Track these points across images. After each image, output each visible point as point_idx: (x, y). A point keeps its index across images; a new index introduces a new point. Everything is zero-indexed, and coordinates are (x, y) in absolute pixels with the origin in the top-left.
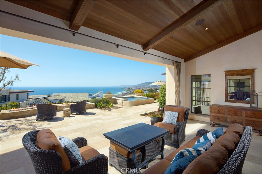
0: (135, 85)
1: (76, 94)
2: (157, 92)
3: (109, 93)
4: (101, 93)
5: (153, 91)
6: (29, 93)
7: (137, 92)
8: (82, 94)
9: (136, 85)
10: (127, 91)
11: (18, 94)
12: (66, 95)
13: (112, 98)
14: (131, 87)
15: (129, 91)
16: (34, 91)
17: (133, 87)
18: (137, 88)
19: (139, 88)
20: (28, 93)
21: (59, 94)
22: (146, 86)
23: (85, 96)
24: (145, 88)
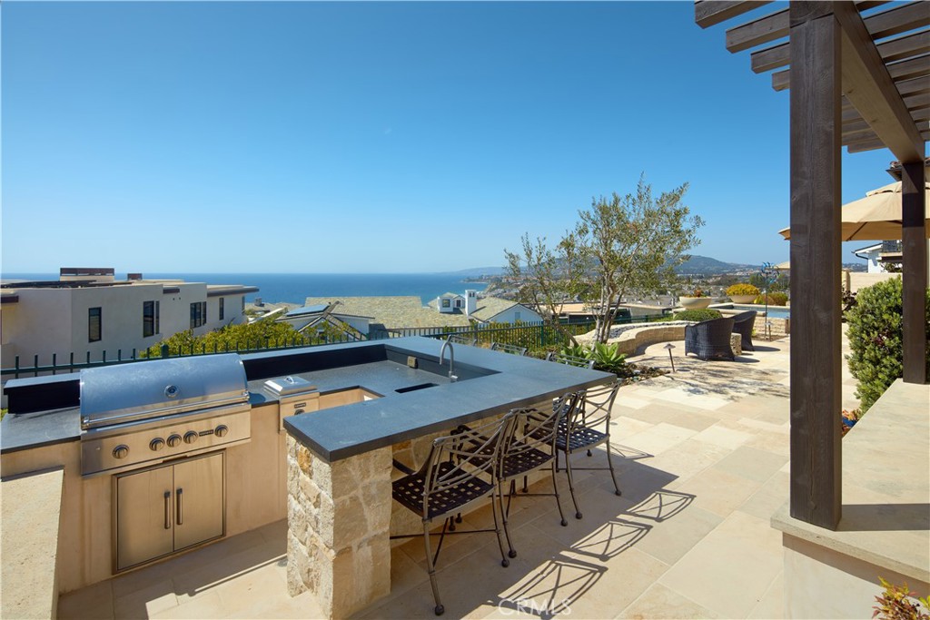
1: (380, 299)
8: (402, 299)
11: (223, 299)
15: (500, 290)
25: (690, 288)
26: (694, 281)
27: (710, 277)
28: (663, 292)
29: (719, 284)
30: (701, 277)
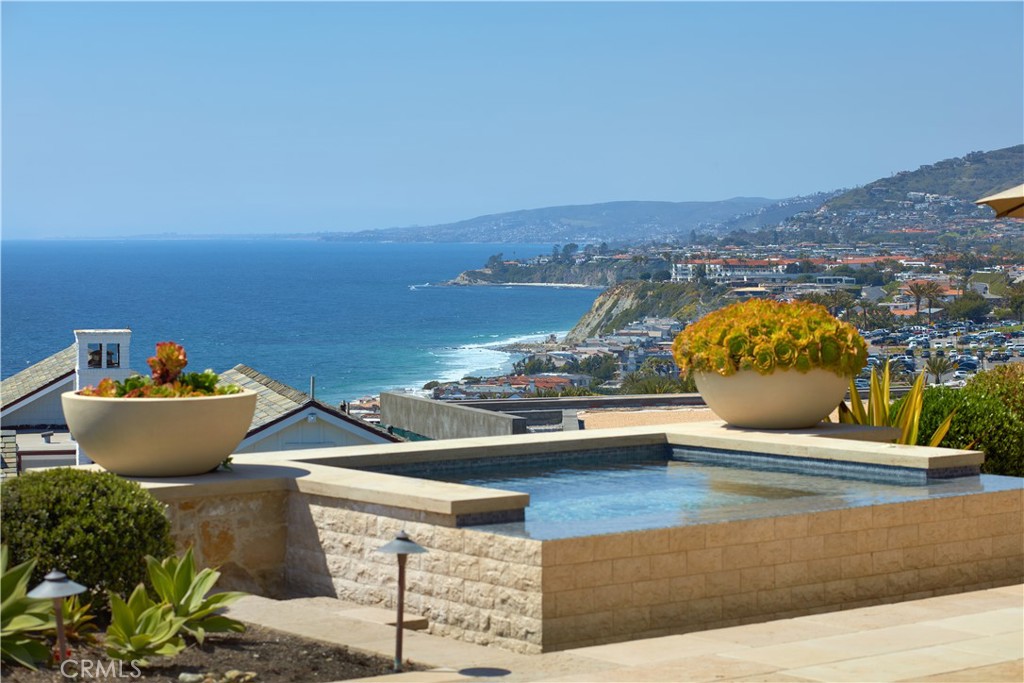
0: (773, 209)
3: (167, 375)
4: (95, 363)
7: (736, 358)
9: (792, 210)
10: (612, 324)
13: (220, 469)
14: (695, 238)
15: (656, 326)
17: (738, 239)
18: (816, 253)
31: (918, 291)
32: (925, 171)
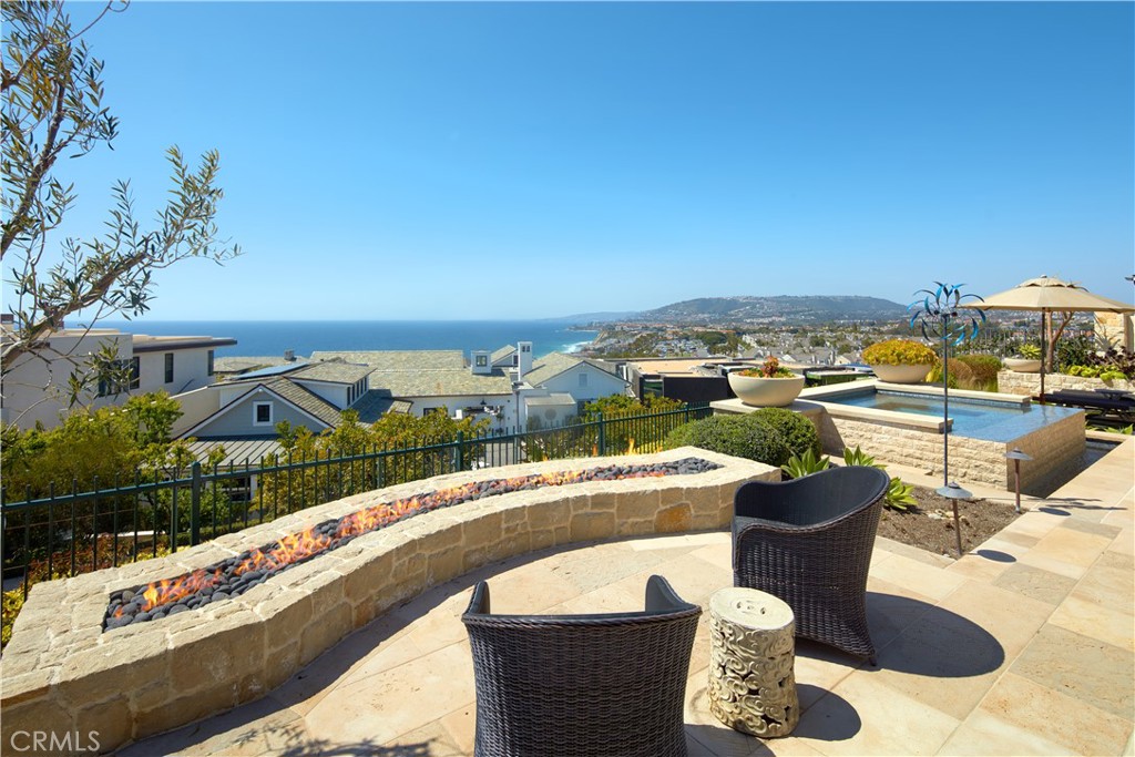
0: (637, 314)
1: (409, 353)
2: (744, 344)
4: (523, 349)
5: (722, 341)
6: (217, 349)
8: (437, 353)
9: (641, 314)
10: (602, 340)
11: (172, 355)
12: (369, 359)
14: (620, 320)
15: (613, 341)
16: (235, 342)
17: (630, 320)
18: (648, 324)
19: (657, 326)
20: (211, 349)
21: (342, 355)
22: (689, 319)
23: (451, 363)
24: (683, 327)
25: (856, 338)
26: (863, 329)
27: (886, 324)
28: (819, 343)
29: (896, 332)
30: (873, 324)
31: (674, 333)
32: (672, 305)
